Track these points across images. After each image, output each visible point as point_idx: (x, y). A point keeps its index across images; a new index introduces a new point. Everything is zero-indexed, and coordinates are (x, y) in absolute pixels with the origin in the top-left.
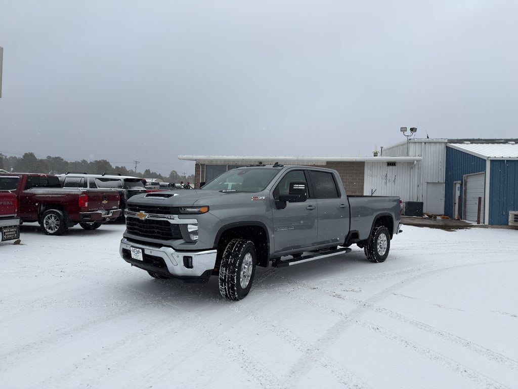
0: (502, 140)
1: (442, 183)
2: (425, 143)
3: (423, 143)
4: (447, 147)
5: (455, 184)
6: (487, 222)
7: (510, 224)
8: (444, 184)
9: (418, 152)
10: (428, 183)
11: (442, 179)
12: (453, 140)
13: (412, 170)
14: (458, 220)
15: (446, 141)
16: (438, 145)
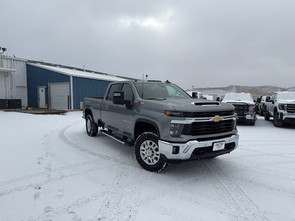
0: (53, 64)
1: (25, 87)
2: (14, 60)
3: (13, 60)
4: (27, 65)
5: (39, 88)
6: (72, 108)
7: (81, 108)
8: (27, 88)
9: (9, 66)
10: (17, 86)
11: (25, 84)
12: (31, 61)
13: (6, 78)
14: (48, 108)
15: (27, 61)
16: (21, 63)
